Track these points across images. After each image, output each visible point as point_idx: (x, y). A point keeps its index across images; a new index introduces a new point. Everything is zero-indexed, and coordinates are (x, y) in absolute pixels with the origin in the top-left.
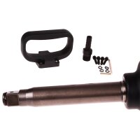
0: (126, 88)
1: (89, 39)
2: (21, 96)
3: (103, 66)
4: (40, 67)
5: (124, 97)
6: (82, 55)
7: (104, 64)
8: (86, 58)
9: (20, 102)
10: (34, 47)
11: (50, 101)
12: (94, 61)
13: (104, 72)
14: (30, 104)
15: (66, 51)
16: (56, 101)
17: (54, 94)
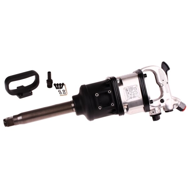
0: (74, 104)
1: (49, 73)
2: (15, 119)
3: (61, 90)
4: (20, 98)
5: (74, 109)
6: (46, 84)
7: (62, 88)
8: (50, 86)
9: (14, 123)
10: (14, 85)
11: (33, 119)
12: (55, 87)
13: (63, 94)
14: (21, 123)
15: (36, 84)
16: (36, 118)
17: (34, 115)
